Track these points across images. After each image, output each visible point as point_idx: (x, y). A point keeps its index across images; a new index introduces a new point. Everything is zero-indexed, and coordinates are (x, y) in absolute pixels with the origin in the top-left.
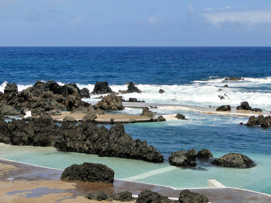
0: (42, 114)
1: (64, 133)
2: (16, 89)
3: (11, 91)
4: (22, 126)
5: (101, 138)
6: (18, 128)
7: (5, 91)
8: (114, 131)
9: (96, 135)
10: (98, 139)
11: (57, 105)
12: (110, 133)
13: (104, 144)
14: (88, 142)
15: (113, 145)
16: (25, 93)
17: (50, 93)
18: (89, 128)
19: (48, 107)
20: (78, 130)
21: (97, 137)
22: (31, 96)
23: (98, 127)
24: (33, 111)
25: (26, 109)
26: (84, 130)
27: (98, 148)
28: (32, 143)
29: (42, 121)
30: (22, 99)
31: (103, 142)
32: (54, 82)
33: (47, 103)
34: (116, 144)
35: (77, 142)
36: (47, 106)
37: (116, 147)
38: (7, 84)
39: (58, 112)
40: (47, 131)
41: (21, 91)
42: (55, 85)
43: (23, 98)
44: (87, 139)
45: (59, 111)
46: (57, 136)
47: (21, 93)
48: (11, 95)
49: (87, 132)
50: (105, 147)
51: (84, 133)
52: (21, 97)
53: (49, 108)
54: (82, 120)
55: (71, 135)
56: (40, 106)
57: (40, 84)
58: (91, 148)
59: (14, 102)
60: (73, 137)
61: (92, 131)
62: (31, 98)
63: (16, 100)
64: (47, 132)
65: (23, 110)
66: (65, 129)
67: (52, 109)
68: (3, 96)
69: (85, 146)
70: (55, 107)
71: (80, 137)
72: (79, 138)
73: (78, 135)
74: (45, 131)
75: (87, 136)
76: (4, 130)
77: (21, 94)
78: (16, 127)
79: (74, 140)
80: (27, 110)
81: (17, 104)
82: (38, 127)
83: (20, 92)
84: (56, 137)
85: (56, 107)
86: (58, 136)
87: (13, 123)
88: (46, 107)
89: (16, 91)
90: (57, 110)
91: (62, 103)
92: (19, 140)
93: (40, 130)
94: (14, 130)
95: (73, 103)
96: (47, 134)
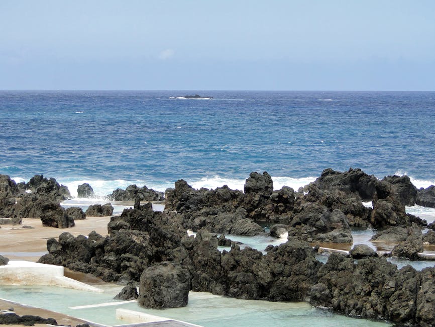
0: (310, 239)
1: (329, 278)
2: (270, 186)
3: (256, 190)
4: (248, 260)
5: (401, 291)
6: (241, 264)
7: (247, 189)
8: (430, 277)
9: (392, 284)
10: (393, 293)
11: (343, 221)
12: (421, 281)
13: (404, 304)
14: (374, 298)
15: (423, 307)
16: (286, 193)
17: (340, 194)
18: (378, 269)
19: (324, 225)
20: (357, 272)
21: (393, 289)
22: (299, 200)
23: (398, 269)
24: (293, 232)
25: (282, 227)
26: (367, 273)
27: (392, 311)
28: (265, 297)
29: (288, 252)
30: (281, 206)
31: (404, 298)
32: (360, 172)
33: (321, 216)
34: (429, 305)
35: (352, 298)
36: (322, 222)
37: (429, 311)
38: (250, 175)
39: (344, 236)
40: (297, 273)
41: (279, 189)
42: (362, 179)
43: (282, 204)
44: (371, 292)
45: (346, 234)
46: (317, 283)
47: (277, 194)
48: (257, 198)
49: (373, 277)
50: (406, 311)
51: (367, 279)
52: (277, 202)
53: (325, 227)
54: (391, 253)
55: (341, 281)
56: (306, 221)
57: (332, 176)
58: (379, 310)
59: (263, 212)
60: (345, 287)
61: (384, 276)
62: (299, 204)
63: (267, 207)
64: (297, 275)
65: (275, 229)
66: (333, 269)
67: (333, 229)
68: (240, 199)
69: (368, 306)
70: (338, 225)
71: (360, 288)
72: (358, 290)
73: (355, 283)
74: (292, 273)
75: (373, 287)
76: (214, 268)
77: (277, 197)
78: (237, 262)
79: (348, 294)
80: (282, 229)
81: (269, 216)
82: (279, 265)
83: (277, 191)
84: (314, 287)
85: (340, 224)
86: (319, 284)
87: (232, 255)
88: (318, 223)
89: (269, 189)
90: (342, 232)
91: (364, 217)
92: (240, 289)
93: (282, 271)
94: (233, 268)
95: (385, 217)
96: (296, 278)
